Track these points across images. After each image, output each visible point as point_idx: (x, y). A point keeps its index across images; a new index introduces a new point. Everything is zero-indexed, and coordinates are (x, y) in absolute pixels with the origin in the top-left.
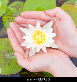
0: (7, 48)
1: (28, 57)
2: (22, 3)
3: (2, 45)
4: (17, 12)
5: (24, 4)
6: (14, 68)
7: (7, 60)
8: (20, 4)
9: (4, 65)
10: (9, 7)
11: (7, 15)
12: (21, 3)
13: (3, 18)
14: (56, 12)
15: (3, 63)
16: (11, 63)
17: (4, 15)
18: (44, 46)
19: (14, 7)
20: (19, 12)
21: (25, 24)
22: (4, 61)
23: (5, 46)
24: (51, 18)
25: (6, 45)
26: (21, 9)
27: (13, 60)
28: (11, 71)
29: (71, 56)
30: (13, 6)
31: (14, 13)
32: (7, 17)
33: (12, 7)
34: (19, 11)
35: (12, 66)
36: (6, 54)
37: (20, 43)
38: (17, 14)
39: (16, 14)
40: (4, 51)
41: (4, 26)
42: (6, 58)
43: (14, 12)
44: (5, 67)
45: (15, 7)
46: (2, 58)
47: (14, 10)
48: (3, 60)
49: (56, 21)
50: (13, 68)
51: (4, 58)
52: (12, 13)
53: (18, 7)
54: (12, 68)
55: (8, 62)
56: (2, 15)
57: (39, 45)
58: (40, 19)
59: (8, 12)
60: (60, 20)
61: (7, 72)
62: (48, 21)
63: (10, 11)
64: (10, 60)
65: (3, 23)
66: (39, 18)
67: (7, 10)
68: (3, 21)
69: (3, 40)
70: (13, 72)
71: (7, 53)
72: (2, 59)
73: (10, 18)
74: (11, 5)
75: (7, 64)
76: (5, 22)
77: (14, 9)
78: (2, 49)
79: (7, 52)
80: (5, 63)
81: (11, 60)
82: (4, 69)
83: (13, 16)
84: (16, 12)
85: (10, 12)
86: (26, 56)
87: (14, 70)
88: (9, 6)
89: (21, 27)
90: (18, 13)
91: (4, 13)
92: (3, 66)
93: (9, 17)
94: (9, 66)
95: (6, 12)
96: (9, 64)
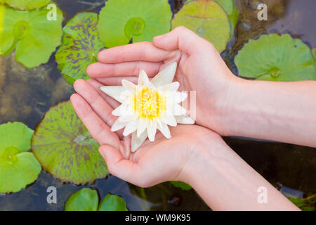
0: (76, 123)
1: (131, 152)
2: (94, 15)
3: (65, 118)
4: (86, 38)
5: (98, 17)
6: (100, 165)
7: (80, 149)
8: (88, 19)
9: (77, 161)
10: (67, 29)
11: (65, 47)
12: (91, 16)
13: (56, 56)
14: (176, 40)
15: (74, 156)
16: (90, 155)
17: (58, 48)
18: (162, 123)
19: (76, 28)
20: (91, 37)
21: (113, 76)
22: (75, 152)
23: (72, 119)
24: (167, 52)
25: (72, 115)
26: (93, 31)
27: (94, 148)
28: (94, 173)
29: (226, 134)
30: (73, 25)
31: (79, 41)
32: (66, 52)
33: (72, 28)
34: (89, 35)
35: (93, 161)
36: (76, 136)
37: (106, 123)
38: (88, 43)
39: (83, 43)
40: (71, 131)
41: (63, 75)
42: (78, 146)
43: (80, 38)
44: (79, 165)
45: (78, 26)
46: (70, 147)
47: (79, 34)
48: (72, 151)
49: (180, 59)
50: (98, 165)
51: (74, 146)
52: (74, 42)
53: (86, 25)
54: (96, 166)
55: (83, 154)
56: (54, 50)
57: (151, 121)
58: (143, 61)
59: (66, 40)
60: (188, 55)
61: (85, 175)
62: (162, 62)
63: (69, 37)
64: (88, 149)
65: (58, 67)
66: (142, 59)
67: (62, 37)
68: (59, 63)
69: (64, 107)
70: (99, 174)
71: (78, 134)
72: (68, 149)
73: (72, 55)
74: (69, 24)
75: (82, 159)
76: (63, 65)
77: (78, 31)
78: (67, 125)
79: (78, 131)
80: (77, 157)
81: (89, 147)
82: (78, 171)
83: (78, 49)
84: (84, 37)
85: (71, 39)
86: (125, 151)
87: (99, 169)
88: (65, 27)
89: (105, 85)
90: (89, 40)
91: (59, 43)
92: (75, 163)
93: (69, 52)
94: (88, 161)
95: (62, 41)
96: (87, 158)
